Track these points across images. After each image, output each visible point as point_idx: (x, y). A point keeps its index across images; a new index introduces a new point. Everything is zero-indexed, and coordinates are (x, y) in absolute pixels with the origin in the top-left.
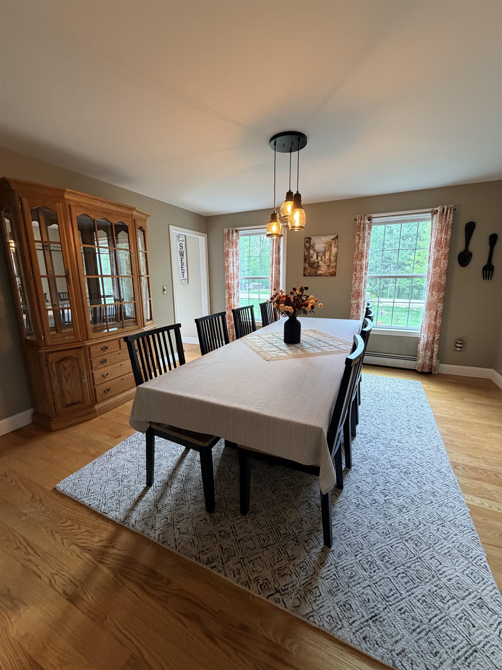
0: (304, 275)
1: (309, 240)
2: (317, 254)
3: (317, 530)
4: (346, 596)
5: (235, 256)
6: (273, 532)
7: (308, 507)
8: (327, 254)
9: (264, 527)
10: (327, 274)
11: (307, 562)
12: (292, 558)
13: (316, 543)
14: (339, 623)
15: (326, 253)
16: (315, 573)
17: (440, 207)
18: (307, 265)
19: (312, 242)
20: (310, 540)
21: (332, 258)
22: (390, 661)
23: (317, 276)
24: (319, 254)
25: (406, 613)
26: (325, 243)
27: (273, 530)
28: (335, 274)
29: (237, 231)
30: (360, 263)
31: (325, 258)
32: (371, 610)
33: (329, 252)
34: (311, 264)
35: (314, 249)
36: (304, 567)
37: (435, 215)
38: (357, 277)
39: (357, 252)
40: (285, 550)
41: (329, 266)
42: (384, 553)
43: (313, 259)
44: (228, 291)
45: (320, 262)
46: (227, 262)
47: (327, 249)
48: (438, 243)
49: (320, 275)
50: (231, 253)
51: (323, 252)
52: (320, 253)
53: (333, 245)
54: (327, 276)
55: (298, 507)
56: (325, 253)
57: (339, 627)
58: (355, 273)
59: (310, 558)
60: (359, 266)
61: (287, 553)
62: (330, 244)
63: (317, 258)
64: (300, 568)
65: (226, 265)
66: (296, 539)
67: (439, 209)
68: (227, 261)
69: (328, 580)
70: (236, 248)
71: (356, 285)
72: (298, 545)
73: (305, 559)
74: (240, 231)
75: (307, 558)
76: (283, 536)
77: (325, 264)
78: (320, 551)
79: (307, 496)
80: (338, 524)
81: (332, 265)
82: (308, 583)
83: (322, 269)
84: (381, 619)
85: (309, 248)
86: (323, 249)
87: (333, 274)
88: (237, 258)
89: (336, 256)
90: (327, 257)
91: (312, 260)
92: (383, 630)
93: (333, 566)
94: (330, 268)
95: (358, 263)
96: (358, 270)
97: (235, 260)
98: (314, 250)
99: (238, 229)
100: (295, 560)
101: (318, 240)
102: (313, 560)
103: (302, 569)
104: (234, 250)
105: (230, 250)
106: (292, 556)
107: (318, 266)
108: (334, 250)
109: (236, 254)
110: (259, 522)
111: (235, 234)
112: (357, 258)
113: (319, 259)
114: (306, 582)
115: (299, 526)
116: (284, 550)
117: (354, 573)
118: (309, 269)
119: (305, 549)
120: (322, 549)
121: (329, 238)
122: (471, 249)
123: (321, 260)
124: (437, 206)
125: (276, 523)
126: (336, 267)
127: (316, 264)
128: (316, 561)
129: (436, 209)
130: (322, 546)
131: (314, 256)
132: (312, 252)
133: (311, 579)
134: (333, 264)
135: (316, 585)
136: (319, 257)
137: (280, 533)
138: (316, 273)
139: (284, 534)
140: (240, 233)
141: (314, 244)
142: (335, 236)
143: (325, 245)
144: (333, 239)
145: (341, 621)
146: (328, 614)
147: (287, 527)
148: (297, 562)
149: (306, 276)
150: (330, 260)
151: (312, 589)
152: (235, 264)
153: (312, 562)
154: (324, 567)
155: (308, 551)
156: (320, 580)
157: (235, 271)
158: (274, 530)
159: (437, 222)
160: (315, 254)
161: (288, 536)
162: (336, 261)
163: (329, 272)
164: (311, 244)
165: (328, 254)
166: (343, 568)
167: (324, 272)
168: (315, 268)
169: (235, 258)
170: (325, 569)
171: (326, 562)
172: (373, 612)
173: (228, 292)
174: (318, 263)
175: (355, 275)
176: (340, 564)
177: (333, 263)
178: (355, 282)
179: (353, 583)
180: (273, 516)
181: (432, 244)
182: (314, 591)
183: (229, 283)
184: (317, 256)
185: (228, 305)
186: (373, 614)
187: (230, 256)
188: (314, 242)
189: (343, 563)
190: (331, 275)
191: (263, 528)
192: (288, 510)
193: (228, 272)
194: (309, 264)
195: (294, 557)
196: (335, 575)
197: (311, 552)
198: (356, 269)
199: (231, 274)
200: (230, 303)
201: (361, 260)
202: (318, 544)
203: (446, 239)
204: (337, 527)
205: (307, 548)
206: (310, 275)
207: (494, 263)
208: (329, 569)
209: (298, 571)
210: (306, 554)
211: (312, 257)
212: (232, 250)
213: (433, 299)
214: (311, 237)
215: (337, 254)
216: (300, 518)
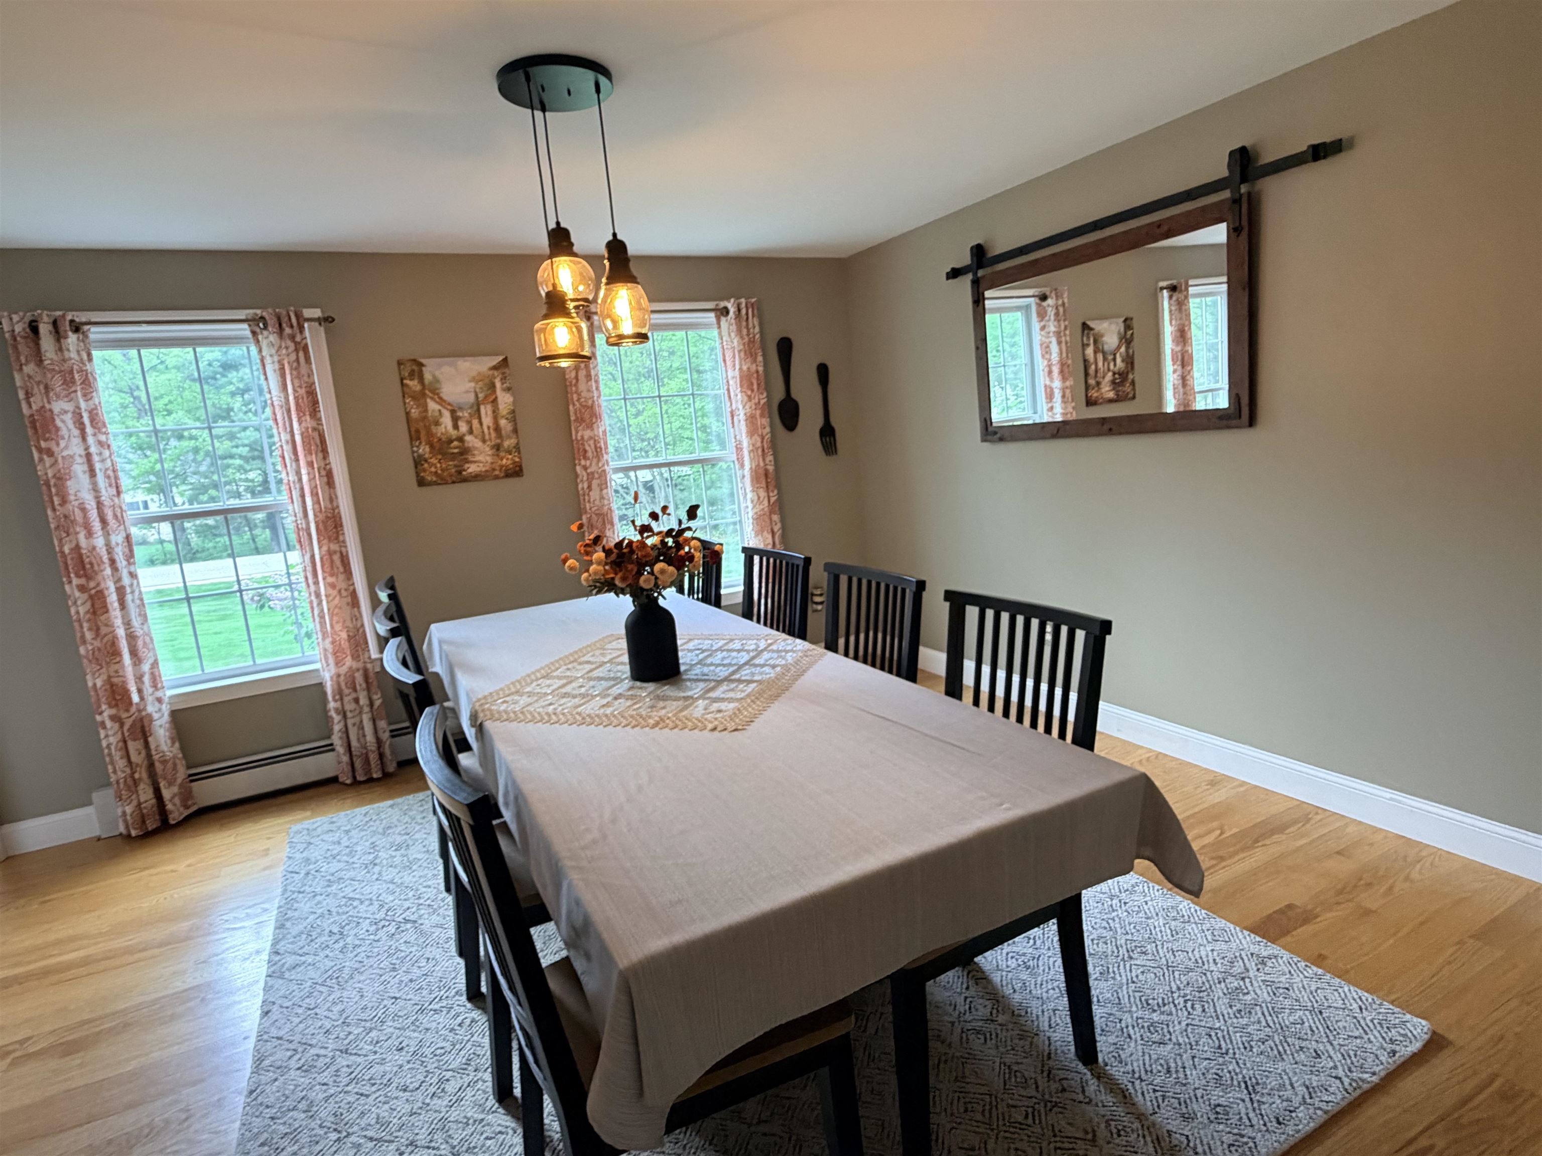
0: (421, 483)
1: (415, 367)
2: (453, 412)
3: (1045, 1058)
4: (1200, 1100)
5: (89, 430)
6: (1007, 1135)
7: (982, 1037)
8: (486, 412)
9: (986, 1143)
10: (497, 473)
11: (1111, 1117)
12: (1090, 1136)
13: (1077, 1077)
14: (1245, 1140)
15: (482, 408)
16: (1140, 1117)
17: (732, 300)
18: (424, 449)
19: (428, 377)
20: (1065, 1083)
21: (503, 422)
22: (1319, 1112)
23: (465, 480)
24: (460, 414)
25: (1253, 1043)
26: (473, 379)
27: (1005, 1132)
28: (521, 470)
29: (77, 328)
30: (591, 434)
31: (481, 424)
32: (1235, 1083)
33: (489, 408)
34: (437, 446)
35: (441, 398)
36: (1120, 1128)
37: (723, 319)
38: (593, 473)
39: (578, 405)
40: (1067, 1137)
41: (497, 447)
42: (1141, 1000)
43: (442, 429)
44: (82, 581)
45: (468, 438)
46: (48, 461)
47: (481, 396)
48: (746, 380)
49: (477, 477)
50: (68, 418)
51: (471, 407)
52: (461, 409)
53: (498, 385)
54: (497, 477)
55: (969, 1054)
56: (479, 410)
57: (1251, 1144)
58: (583, 462)
59: (1104, 1106)
60: (591, 442)
61: (1076, 1138)
62: (487, 381)
63: (456, 427)
64: (1119, 1135)
65: (46, 470)
66: (1049, 1104)
67: (731, 305)
68: (50, 453)
69: (1162, 1105)
70: (87, 396)
71: (594, 494)
72: (1065, 1108)
73: (1104, 1116)
74: (94, 329)
75: (1102, 1111)
76: (1030, 1121)
77: (484, 441)
78: (1095, 1081)
79: (953, 1023)
80: (1050, 1018)
81: (506, 444)
82: (1155, 1142)
83: (477, 458)
84: (1254, 1080)
85: (423, 394)
86: (471, 398)
87: (516, 472)
88: (103, 438)
89: (513, 417)
90: (487, 420)
91: (440, 431)
92: (1272, 1089)
93: (1137, 1082)
94: (502, 454)
95: (587, 434)
96: (590, 454)
97: (93, 450)
98: (441, 401)
99: (81, 317)
100: (1098, 1134)
101: (447, 369)
102: (1111, 1104)
103: (1122, 1133)
104: (83, 405)
105: (57, 406)
106: (1086, 1133)
107: (465, 452)
108: (505, 400)
109: (92, 420)
110: (966, 1146)
111: (72, 338)
112: (580, 420)
113: (463, 427)
114: (1153, 1142)
115: (1018, 1080)
116: (1065, 1140)
117: (1162, 1062)
118: (434, 461)
119: (1080, 1102)
120: (1092, 1074)
121: (485, 364)
122: (794, 394)
123: (471, 432)
124: (728, 299)
125: (987, 1115)
126: (517, 448)
127: (456, 443)
128: (1115, 1100)
129: (722, 304)
130: (1089, 1073)
131: (442, 420)
132: (432, 406)
133: (1150, 1133)
134: (508, 443)
135: (1165, 1132)
136: (460, 423)
137: (1021, 1124)
138: (460, 472)
139: (1026, 1117)
140: (92, 336)
141: (437, 381)
142: (501, 358)
143: (472, 384)
144: (495, 368)
145: (1242, 1136)
146: (1225, 1146)
147: (1011, 1102)
148: (1102, 1132)
149: (430, 484)
150: (497, 429)
151: (1170, 1142)
152: (98, 466)
153: (1114, 1108)
154: (1133, 1096)
155: (1087, 1100)
156: (1158, 1119)
157: (103, 492)
158: (1005, 1128)
159: (733, 335)
160: (447, 415)
161: (1033, 1113)
162: (515, 431)
163: (502, 466)
164: (426, 382)
165: (490, 412)
166: (1146, 1071)
167: (487, 468)
168: (453, 456)
169: (91, 440)
170: (1137, 1096)
171: (1123, 1086)
172: (1239, 1083)
173: (82, 588)
174: (461, 439)
175: (585, 468)
176: (1137, 1069)
177: (509, 437)
178: (589, 487)
179: (1181, 1075)
180: (966, 1111)
181: (731, 382)
182: (1175, 1142)
183: (78, 547)
184: (455, 420)
185: (97, 643)
186: (1243, 1085)
187: (64, 432)
188: (434, 376)
189: (1135, 1064)
190: (507, 476)
191: (989, 1147)
192: (967, 1074)
193: (64, 501)
194: (432, 446)
195: (1090, 1130)
196: (1155, 1091)
197: (1093, 1096)
198: (585, 451)
199: (84, 510)
200: (104, 630)
201: (590, 426)
202: (1080, 1076)
203: (757, 372)
204: (1057, 1025)
205: (1081, 1097)
206: (441, 481)
207: (834, 422)
208: (1140, 1091)
209: (1124, 1143)
210: (1089, 1108)
211: (437, 423)
212: (69, 407)
213: (762, 507)
214: (423, 361)
215: (513, 412)
216: (1003, 1067)
